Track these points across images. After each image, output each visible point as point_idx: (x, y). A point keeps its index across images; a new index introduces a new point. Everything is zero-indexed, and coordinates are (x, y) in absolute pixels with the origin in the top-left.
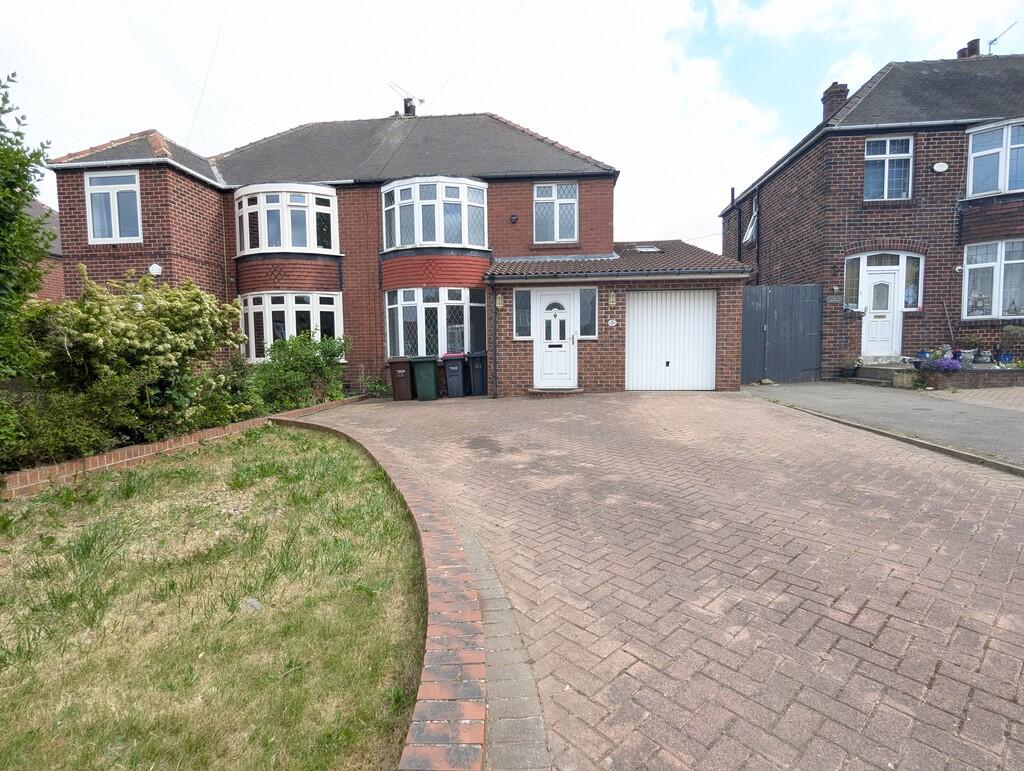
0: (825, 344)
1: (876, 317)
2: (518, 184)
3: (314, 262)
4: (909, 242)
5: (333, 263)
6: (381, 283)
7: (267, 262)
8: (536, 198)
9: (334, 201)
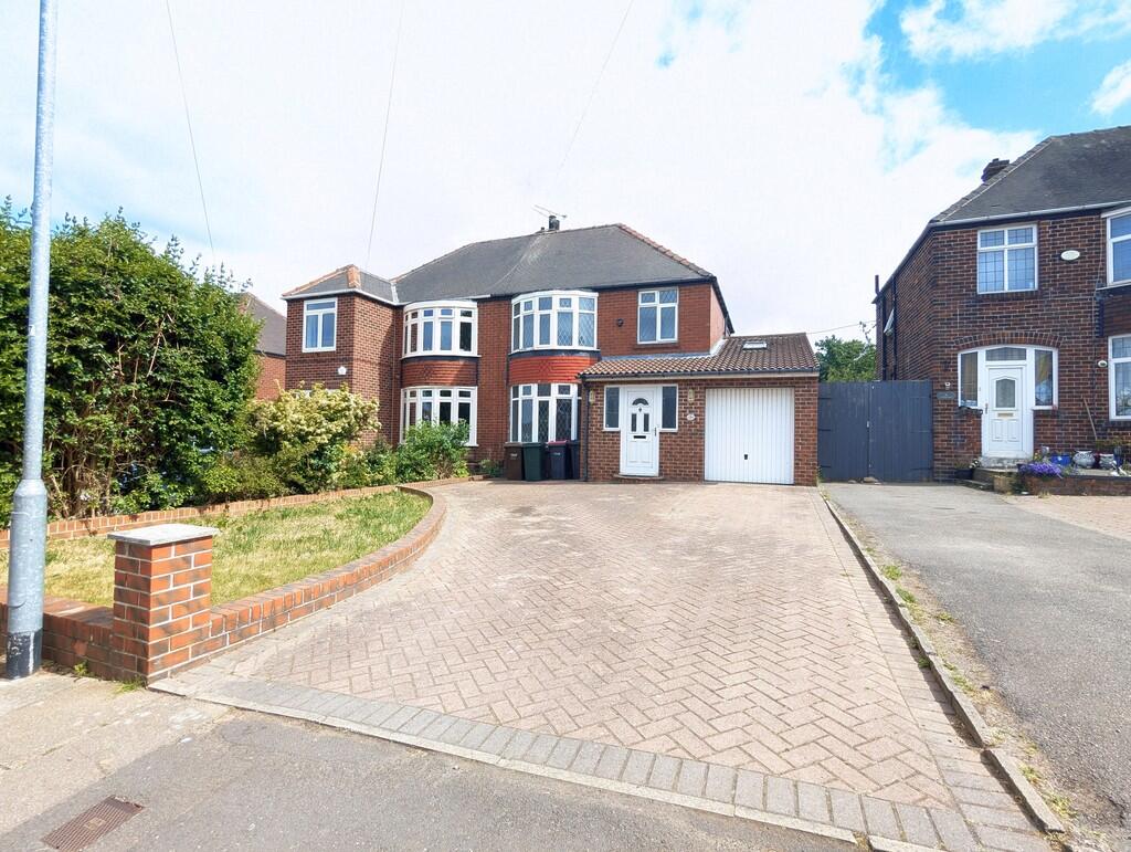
0: (938, 443)
1: (1000, 415)
2: (624, 292)
3: (456, 363)
4: (1036, 335)
5: (472, 363)
6: (508, 379)
7: (421, 363)
8: (640, 304)
9: (475, 313)
